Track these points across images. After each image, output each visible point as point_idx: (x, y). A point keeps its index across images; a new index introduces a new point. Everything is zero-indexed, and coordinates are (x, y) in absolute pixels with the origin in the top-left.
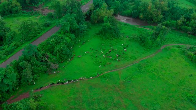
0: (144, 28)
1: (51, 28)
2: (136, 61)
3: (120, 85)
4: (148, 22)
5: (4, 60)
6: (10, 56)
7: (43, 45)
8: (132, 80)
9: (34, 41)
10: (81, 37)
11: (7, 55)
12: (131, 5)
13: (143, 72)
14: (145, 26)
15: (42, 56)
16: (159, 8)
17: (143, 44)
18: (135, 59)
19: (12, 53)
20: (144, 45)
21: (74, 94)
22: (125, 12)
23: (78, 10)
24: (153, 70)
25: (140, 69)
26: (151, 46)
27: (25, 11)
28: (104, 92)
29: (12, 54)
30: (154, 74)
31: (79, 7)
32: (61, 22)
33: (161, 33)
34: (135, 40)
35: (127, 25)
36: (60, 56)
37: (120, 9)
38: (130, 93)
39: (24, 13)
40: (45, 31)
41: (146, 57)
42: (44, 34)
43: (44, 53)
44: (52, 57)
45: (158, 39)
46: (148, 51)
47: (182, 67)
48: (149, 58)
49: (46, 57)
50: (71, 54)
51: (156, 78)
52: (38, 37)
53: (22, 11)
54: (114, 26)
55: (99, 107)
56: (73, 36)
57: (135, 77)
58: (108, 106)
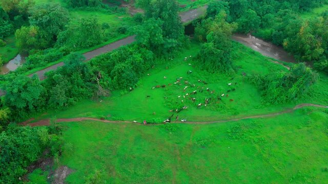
0: (284, 65)
1: (126, 35)
2: (236, 117)
3: (185, 147)
4: (295, 56)
5: (43, 68)
6: (52, 63)
7: (102, 58)
8: (210, 145)
9: (93, 50)
10: (165, 58)
11: (49, 62)
12: (279, 21)
13: (236, 138)
14: (286, 63)
15: (92, 74)
16: (320, 35)
17: (262, 93)
18: (235, 114)
19: (56, 60)
20: (265, 95)
21: (110, 140)
22: (263, 31)
23: (170, 15)
24: (256, 141)
25: (235, 133)
26: (276, 99)
27: (107, 5)
28: (154, 150)
29: (56, 62)
30: (254, 148)
31: (173, 11)
32: (135, 29)
33: (300, 80)
34: (253, 83)
35: (256, 55)
36: (118, 80)
37: (253, 25)
38: (195, 165)
39: (104, 7)
40: (115, 40)
41: (258, 115)
42: (112, 43)
43: (98, 70)
44: (106, 78)
45: (293, 90)
46: (266, 106)
47: (317, 152)
48: (261, 119)
49: (98, 76)
50: (137, 81)
51: (255, 155)
52: (102, 45)
53: (103, 5)
54: (219, 51)
55: (135, 170)
56: (150, 54)
57: (219, 142)
58: (148, 173)
